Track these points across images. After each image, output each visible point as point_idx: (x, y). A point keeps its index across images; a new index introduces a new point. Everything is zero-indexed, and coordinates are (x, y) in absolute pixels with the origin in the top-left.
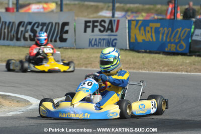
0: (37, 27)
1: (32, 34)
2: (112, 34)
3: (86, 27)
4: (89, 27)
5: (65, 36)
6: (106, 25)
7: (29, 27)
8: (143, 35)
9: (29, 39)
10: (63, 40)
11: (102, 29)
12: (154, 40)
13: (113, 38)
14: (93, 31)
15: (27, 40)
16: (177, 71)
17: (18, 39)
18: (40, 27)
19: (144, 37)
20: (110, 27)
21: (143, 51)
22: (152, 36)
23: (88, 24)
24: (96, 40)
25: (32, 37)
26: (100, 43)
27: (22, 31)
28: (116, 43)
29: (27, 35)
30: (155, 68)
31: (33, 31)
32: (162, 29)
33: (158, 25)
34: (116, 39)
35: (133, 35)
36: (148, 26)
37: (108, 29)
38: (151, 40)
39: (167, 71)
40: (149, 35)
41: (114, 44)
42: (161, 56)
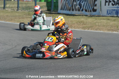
0: (82, 2)
7: (78, 2)
9: (77, 10)
14: (109, 5)
24: (110, 10)
26: (112, 12)
27: (75, 5)
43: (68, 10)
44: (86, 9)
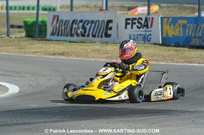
0: (87, 24)
1: (83, 31)
2: (148, 30)
3: (127, 24)
4: (129, 24)
5: (109, 32)
6: (143, 22)
7: (81, 25)
8: (172, 30)
10: (108, 36)
11: (139, 26)
12: (182, 35)
13: (148, 33)
14: (132, 28)
15: (79, 36)
16: (191, 63)
17: (72, 35)
18: (90, 25)
19: (174, 33)
20: (146, 24)
21: (173, 45)
22: (180, 32)
23: (128, 22)
24: (134, 35)
25: (83, 33)
26: (137, 38)
27: (75, 28)
28: (150, 38)
29: (79, 32)
30: (173, 60)
31: (84, 28)
32: (188, 25)
33: (185, 22)
34: (150, 35)
35: (164, 31)
36: (177, 22)
37: (144, 26)
38: (179, 35)
39: (182, 63)
40: (177, 30)
41: (149, 39)
42: (186, 49)
43: (64, 36)
44: (94, 33)
